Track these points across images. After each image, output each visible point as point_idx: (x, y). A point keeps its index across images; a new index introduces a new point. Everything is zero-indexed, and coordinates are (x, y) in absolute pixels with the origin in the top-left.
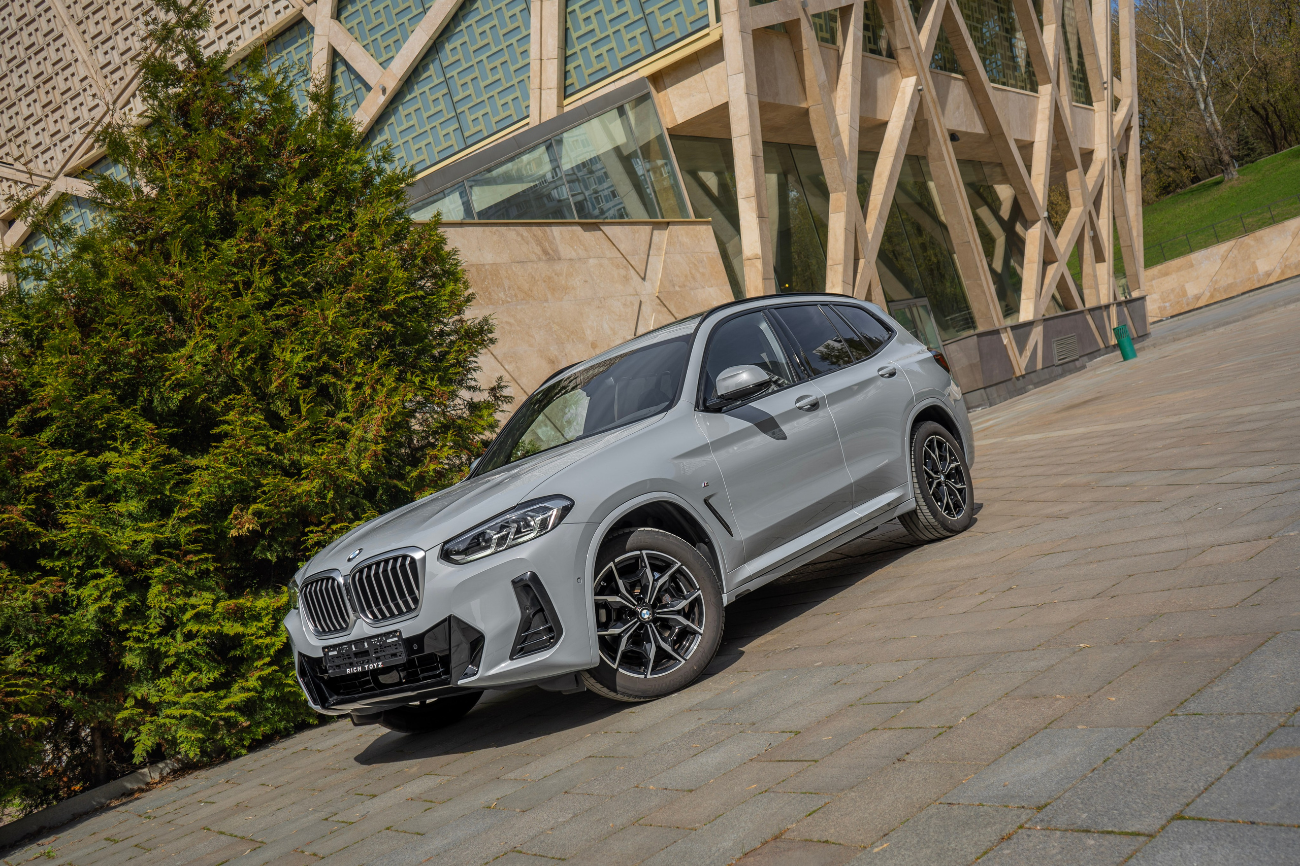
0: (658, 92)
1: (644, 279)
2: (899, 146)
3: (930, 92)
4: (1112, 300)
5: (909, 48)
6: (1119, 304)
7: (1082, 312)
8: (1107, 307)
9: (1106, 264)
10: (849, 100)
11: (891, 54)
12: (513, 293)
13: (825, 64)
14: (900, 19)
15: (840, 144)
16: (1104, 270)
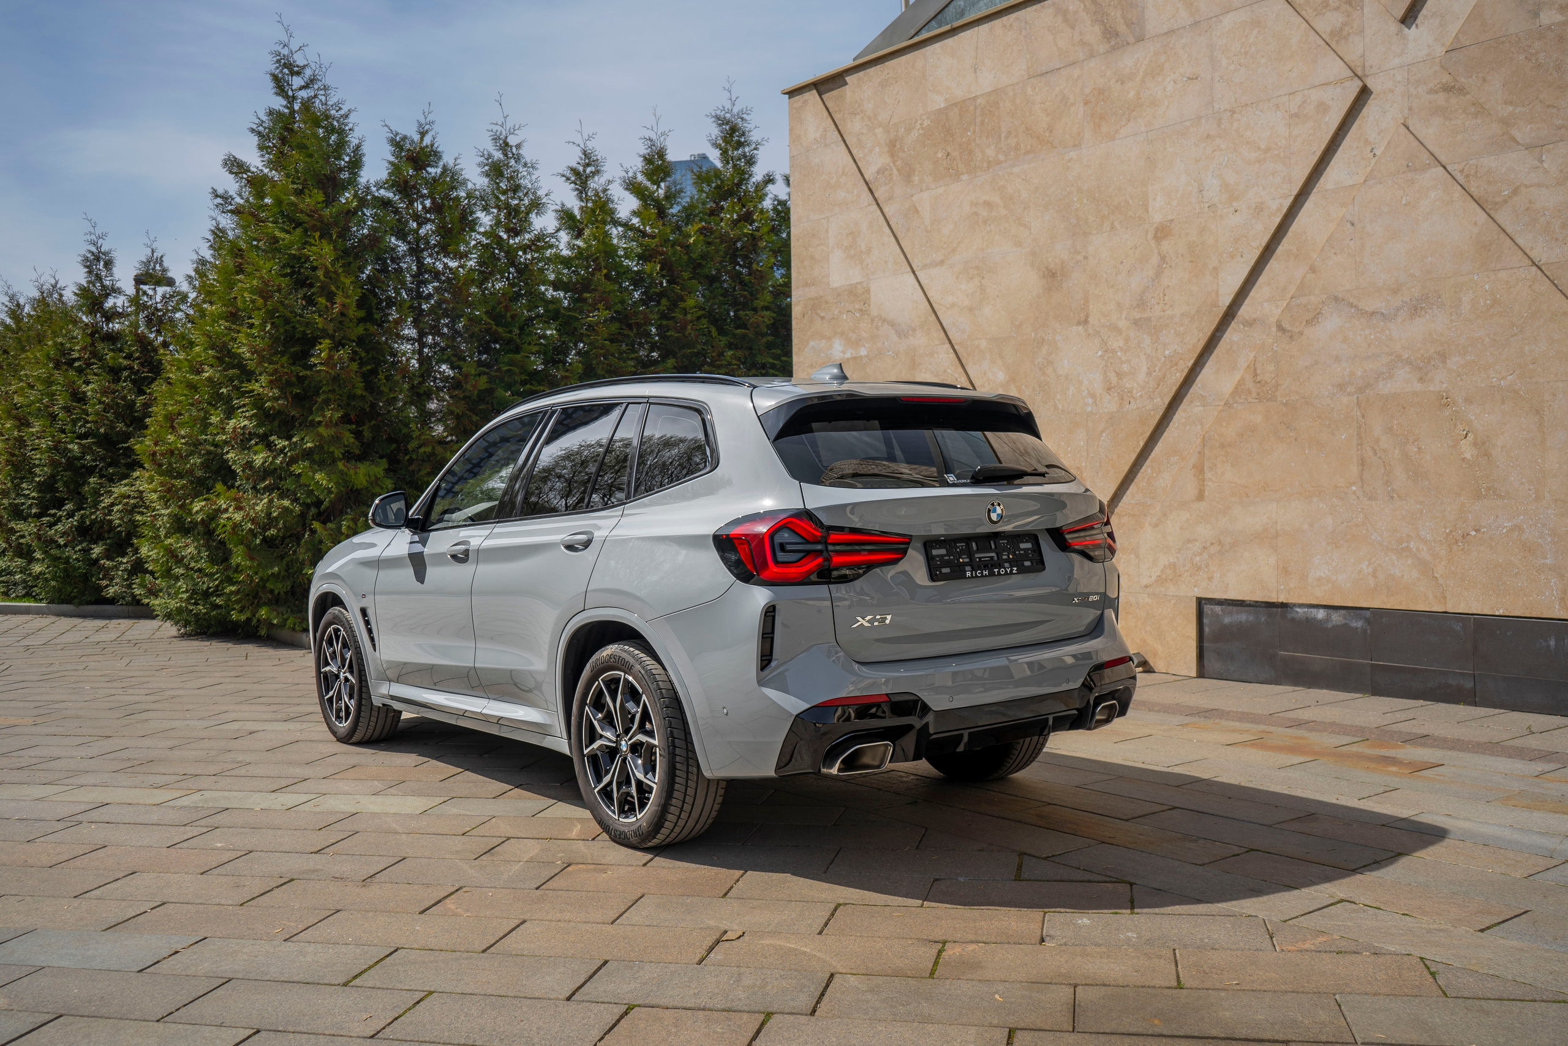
12: (1012, 141)
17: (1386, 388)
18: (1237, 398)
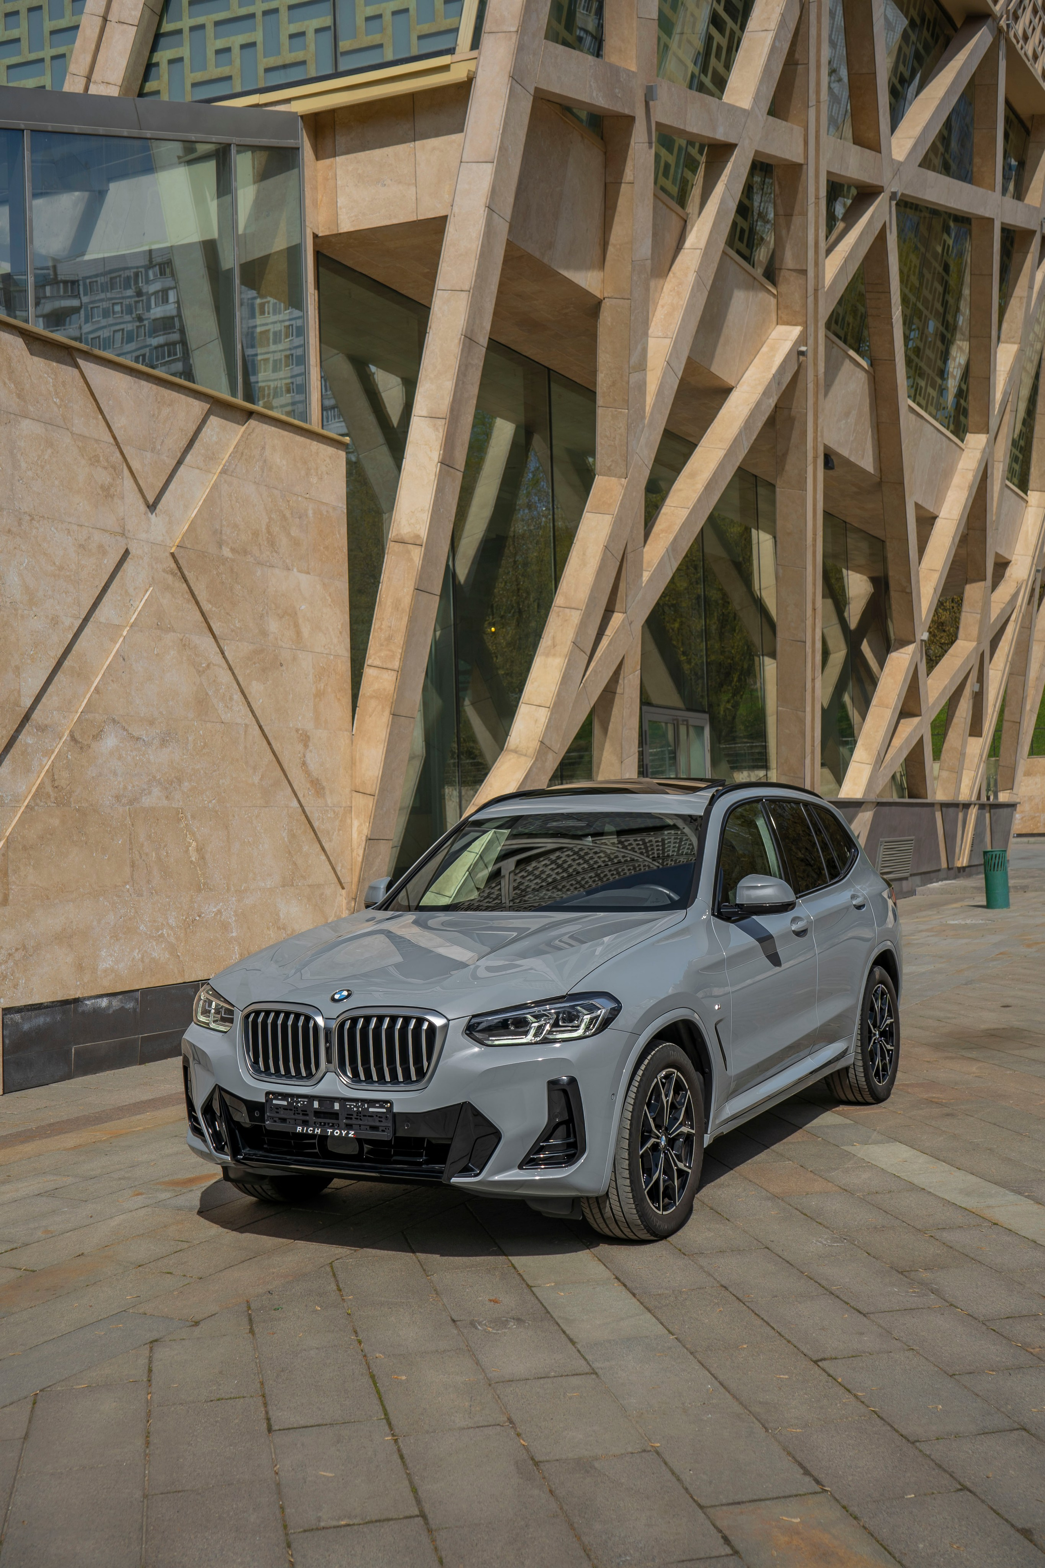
0: (318, 158)
1: (152, 507)
2: (740, 434)
3: (816, 364)
4: (974, 798)
5: (804, 272)
6: (982, 807)
7: (932, 805)
8: (966, 806)
9: (981, 740)
10: (678, 316)
11: (771, 274)
13: (655, 235)
14: (805, 214)
15: (642, 387)
16: (977, 747)
17: (147, 801)
18: (38, 801)
